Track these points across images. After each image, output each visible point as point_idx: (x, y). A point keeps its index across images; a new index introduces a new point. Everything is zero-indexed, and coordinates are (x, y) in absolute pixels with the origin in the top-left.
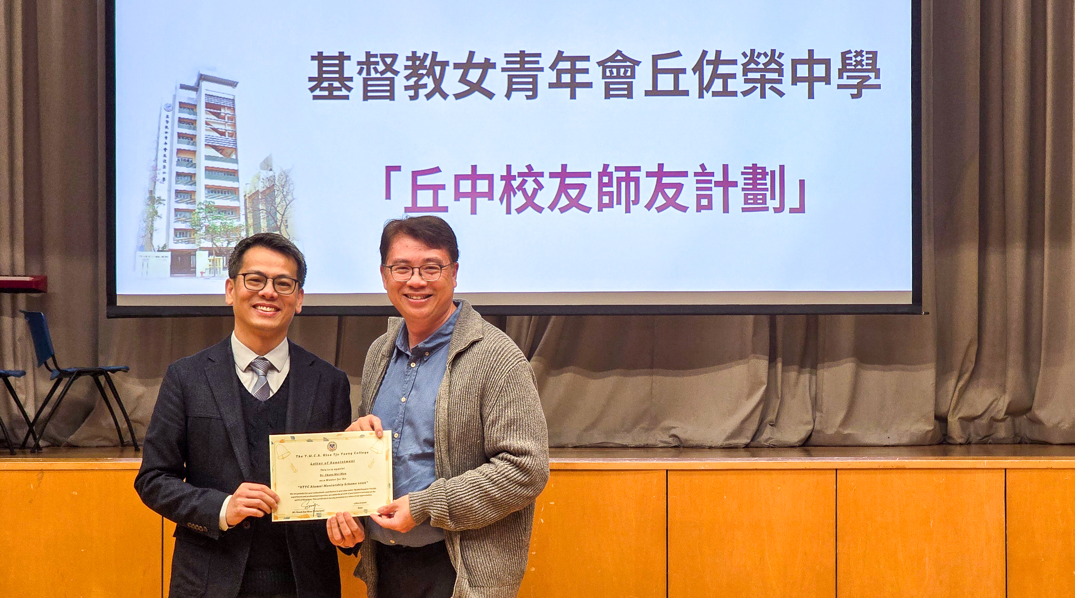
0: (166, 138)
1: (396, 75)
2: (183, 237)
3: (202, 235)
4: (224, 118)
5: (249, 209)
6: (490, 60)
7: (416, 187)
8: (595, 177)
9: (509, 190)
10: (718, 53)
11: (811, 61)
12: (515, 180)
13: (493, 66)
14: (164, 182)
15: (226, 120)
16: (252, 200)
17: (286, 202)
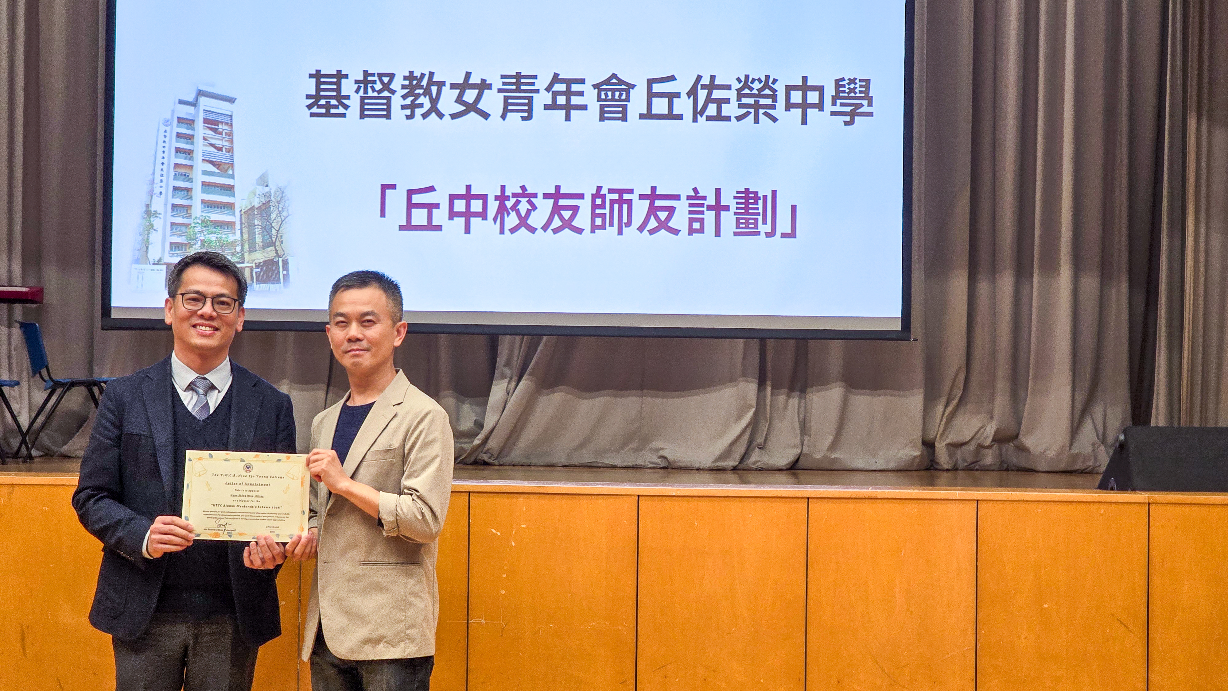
0: (164, 152)
1: (393, 94)
2: (178, 250)
4: (221, 134)
5: (244, 224)
6: (486, 80)
7: (411, 206)
8: (588, 199)
9: (502, 210)
10: (713, 78)
11: (805, 88)
12: (509, 200)
13: (489, 87)
14: (161, 196)
15: (224, 136)
16: (248, 215)
17: (281, 218)
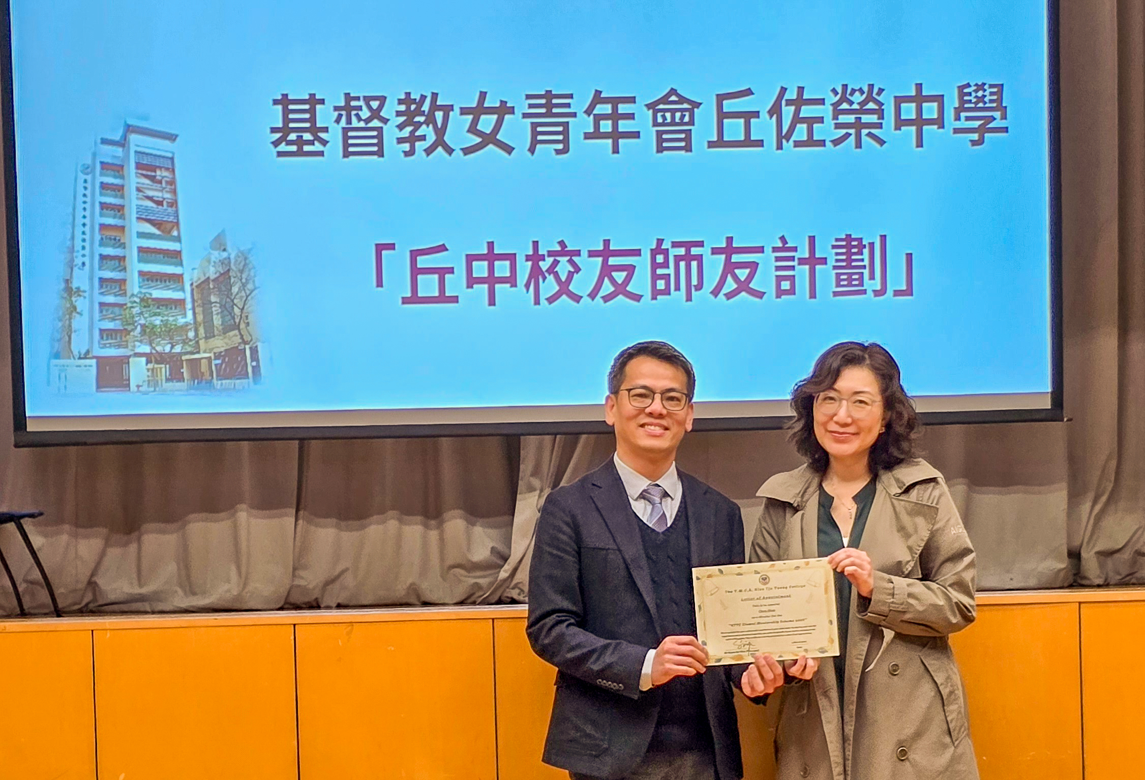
0: (85, 209)
1: (386, 123)
2: (112, 339)
3: (137, 337)
4: (160, 182)
5: (197, 302)
6: (506, 102)
7: (416, 272)
8: (646, 255)
9: (536, 274)
10: (801, 90)
11: (919, 98)
12: (544, 260)
13: (511, 111)
14: (85, 268)
15: (164, 185)
16: (201, 290)
17: (246, 293)
